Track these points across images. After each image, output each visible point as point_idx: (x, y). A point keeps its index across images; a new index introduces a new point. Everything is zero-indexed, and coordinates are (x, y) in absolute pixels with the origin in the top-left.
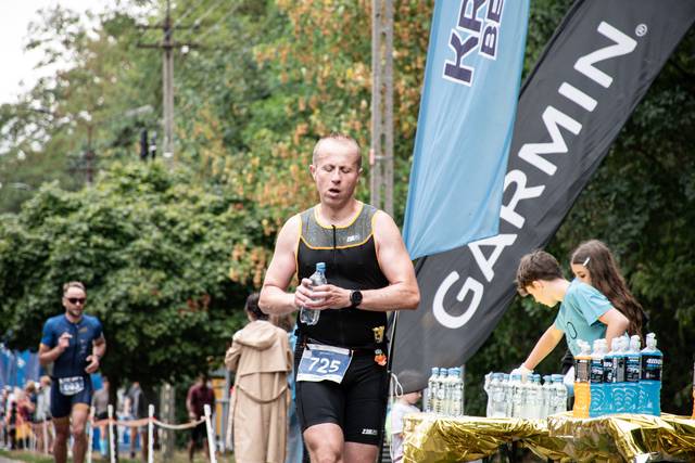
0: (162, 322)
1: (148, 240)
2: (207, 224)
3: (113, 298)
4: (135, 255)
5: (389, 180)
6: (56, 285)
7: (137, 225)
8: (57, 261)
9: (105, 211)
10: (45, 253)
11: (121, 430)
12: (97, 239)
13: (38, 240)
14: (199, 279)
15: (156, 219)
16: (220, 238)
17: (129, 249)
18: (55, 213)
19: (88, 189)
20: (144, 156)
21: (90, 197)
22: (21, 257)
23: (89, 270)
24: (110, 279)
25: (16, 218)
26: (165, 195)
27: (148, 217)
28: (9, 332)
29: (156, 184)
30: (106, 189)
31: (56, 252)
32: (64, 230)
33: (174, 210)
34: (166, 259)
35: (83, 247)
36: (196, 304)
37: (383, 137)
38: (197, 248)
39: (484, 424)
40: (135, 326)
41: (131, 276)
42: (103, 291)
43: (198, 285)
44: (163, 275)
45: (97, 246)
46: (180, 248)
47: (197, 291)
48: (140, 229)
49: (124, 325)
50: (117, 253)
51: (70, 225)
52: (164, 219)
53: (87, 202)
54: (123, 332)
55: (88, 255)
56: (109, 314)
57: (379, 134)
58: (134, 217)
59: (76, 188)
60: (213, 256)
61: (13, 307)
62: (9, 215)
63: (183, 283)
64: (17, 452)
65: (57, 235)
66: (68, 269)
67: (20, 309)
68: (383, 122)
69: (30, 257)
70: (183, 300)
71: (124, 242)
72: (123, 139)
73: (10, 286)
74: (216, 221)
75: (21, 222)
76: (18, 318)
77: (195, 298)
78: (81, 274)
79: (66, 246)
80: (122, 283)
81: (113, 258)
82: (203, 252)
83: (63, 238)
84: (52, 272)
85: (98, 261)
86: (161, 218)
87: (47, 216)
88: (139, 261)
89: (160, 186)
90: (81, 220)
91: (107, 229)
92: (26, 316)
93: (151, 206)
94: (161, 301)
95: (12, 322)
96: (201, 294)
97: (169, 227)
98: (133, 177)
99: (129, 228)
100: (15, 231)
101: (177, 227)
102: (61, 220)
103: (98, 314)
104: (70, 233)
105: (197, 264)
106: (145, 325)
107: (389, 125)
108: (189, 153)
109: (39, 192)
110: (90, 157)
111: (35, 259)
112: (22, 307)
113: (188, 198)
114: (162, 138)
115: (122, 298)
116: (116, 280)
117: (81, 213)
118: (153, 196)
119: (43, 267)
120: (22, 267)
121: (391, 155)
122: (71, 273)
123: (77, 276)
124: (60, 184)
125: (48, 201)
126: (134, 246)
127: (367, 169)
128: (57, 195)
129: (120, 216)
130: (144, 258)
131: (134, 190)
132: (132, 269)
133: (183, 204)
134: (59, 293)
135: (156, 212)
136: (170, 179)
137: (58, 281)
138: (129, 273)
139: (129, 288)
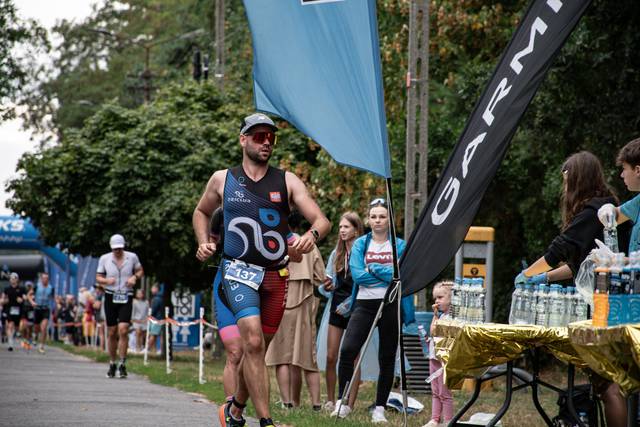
1: (200, 155)
3: (167, 208)
4: (188, 168)
5: (424, 102)
6: (115, 195)
7: (190, 141)
8: (116, 173)
9: (161, 127)
10: (106, 166)
11: (175, 329)
12: (153, 153)
13: (99, 153)
15: (208, 135)
17: (182, 163)
18: (114, 130)
19: (146, 106)
20: (197, 76)
21: (147, 113)
22: (84, 170)
23: (146, 182)
24: (165, 191)
25: (79, 133)
26: (216, 114)
27: (200, 134)
28: (73, 238)
29: (208, 103)
30: (163, 105)
31: (116, 164)
32: (123, 144)
33: (225, 127)
35: (141, 161)
37: (419, 61)
40: (188, 235)
41: (183, 188)
42: (159, 202)
45: (153, 160)
46: (230, 163)
48: (193, 145)
49: (178, 234)
50: (171, 167)
51: (128, 140)
52: (215, 135)
53: (145, 118)
54: (176, 241)
55: (145, 168)
56: (163, 223)
57: (415, 58)
58: (187, 134)
59: (135, 106)
61: (77, 215)
62: (73, 130)
64: (80, 348)
65: (117, 149)
66: (127, 181)
67: (83, 217)
68: (419, 47)
69: (92, 169)
71: (178, 156)
72: (178, 58)
73: (74, 195)
75: (84, 136)
76: (82, 226)
78: (138, 186)
79: (125, 159)
80: (176, 194)
81: (168, 171)
83: (122, 152)
85: (154, 174)
86: (212, 134)
87: (108, 131)
88: (192, 175)
89: (212, 105)
90: (139, 136)
91: (163, 144)
92: (88, 223)
93: (203, 124)
95: (76, 229)
97: (220, 143)
98: (187, 95)
99: (183, 144)
100: (77, 145)
101: (227, 144)
102: (121, 136)
103: (153, 222)
104: (129, 147)
107: (425, 50)
108: (239, 75)
109: (101, 108)
110: (147, 77)
111: (97, 171)
112: (84, 215)
113: (238, 117)
114: (214, 60)
115: (176, 208)
116: (171, 192)
117: (139, 129)
118: (205, 114)
119: (104, 178)
120: (84, 178)
121: (427, 78)
122: (130, 185)
123: (135, 187)
124: (119, 101)
125: (109, 117)
126: (187, 161)
127: (404, 91)
128: (117, 112)
129: (174, 132)
130: (196, 171)
131: (188, 109)
132: (185, 181)
133: (233, 122)
134: (119, 203)
135: (207, 129)
136: (221, 98)
137: (118, 192)
138: (182, 185)
139: (182, 199)
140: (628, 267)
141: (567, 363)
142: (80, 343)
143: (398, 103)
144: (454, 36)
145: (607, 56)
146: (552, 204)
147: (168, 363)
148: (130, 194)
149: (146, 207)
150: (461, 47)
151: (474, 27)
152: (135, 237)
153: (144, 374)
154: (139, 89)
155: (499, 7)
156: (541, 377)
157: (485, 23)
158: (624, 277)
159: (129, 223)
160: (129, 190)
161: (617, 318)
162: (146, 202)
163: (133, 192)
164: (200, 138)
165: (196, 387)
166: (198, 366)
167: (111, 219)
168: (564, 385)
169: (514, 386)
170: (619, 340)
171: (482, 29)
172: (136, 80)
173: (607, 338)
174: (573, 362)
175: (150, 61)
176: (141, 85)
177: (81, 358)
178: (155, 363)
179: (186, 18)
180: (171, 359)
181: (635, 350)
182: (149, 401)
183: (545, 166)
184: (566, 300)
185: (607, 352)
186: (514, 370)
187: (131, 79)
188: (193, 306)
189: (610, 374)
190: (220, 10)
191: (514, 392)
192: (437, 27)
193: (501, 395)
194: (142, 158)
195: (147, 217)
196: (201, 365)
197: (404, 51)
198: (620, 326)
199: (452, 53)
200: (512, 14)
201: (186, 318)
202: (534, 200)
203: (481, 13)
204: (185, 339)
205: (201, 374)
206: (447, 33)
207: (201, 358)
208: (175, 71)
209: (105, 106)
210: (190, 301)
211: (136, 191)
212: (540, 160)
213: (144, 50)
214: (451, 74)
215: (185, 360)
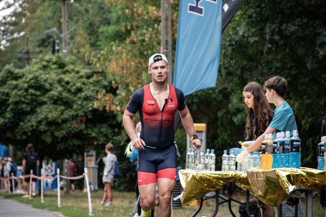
0: (63, 130)
1: (56, 91)
2: (84, 83)
3: (39, 119)
4: (50, 98)
6: (12, 113)
8: (12, 102)
9: (36, 78)
10: (7, 98)
12: (31, 91)
13: (4, 92)
14: (80, 110)
15: (60, 81)
16: (90, 90)
17: (47, 96)
18: (12, 79)
19: (27, 68)
20: (54, 52)
21: (28, 71)
23: (28, 106)
24: (38, 110)
26: (64, 70)
27: (56, 80)
29: (59, 65)
30: (36, 67)
31: (12, 97)
32: (16, 87)
33: (68, 77)
34: (64, 100)
35: (25, 95)
36: (79, 121)
38: (79, 95)
40: (50, 132)
41: (48, 108)
42: (35, 115)
43: (80, 112)
44: (63, 108)
45: (32, 94)
46: (72, 95)
47: (80, 115)
48: (52, 86)
50: (41, 98)
51: (19, 85)
52: (63, 81)
53: (27, 74)
54: (45, 135)
55: (27, 99)
56: (37, 126)
57: (165, 40)
58: (49, 81)
60: (87, 98)
63: (73, 111)
65: (13, 89)
66: (18, 105)
68: (167, 34)
70: (73, 119)
71: (45, 92)
72: (43, 43)
74: (88, 82)
77: (79, 118)
79: (17, 95)
80: (44, 111)
81: (40, 100)
82: (82, 97)
83: (15, 91)
84: (11, 107)
85: (32, 102)
87: (8, 80)
88: (52, 101)
90: (24, 82)
91: (37, 87)
93: (57, 75)
94: (62, 120)
96: (82, 116)
97: (66, 85)
98: (48, 61)
99: (47, 86)
101: (70, 85)
102: (15, 82)
103: (32, 126)
104: (19, 88)
105: (79, 102)
106: (55, 131)
107: (170, 36)
110: (27, 53)
111: (2, 101)
113: (75, 72)
114: (62, 43)
115: (44, 119)
116: (41, 110)
117: (24, 79)
118: (58, 71)
119: (6, 104)
121: (171, 50)
123: (22, 108)
124: (14, 65)
125: (8, 73)
126: (50, 94)
128: (12, 71)
129: (43, 80)
130: (54, 100)
131: (49, 68)
132: (49, 105)
133: (73, 74)
134: (14, 117)
135: (59, 78)
136: (66, 62)
139: (47, 114)
141: (245, 190)
146: (234, 112)
147: (42, 197)
149: (29, 119)
153: (29, 203)
159: (19, 127)
162: (28, 116)
163: (21, 111)
164: (56, 83)
165: (57, 209)
167: (10, 125)
168: (244, 201)
169: (219, 202)
172: (22, 54)
174: (248, 189)
175: (29, 45)
176: (24, 57)
179: (46, 23)
183: (230, 93)
186: (220, 195)
187: (19, 54)
188: (53, 168)
191: (220, 205)
195: (29, 124)
196: (59, 198)
202: (225, 110)
204: (50, 185)
205: (59, 202)
207: (59, 195)
208: (42, 49)
209: (6, 68)
210: (52, 165)
213: (26, 40)
215: (51, 196)
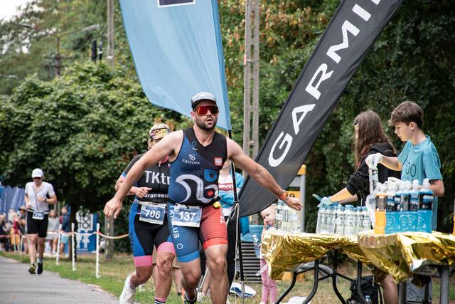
0: (106, 169)
1: (97, 114)
2: (135, 104)
3: (73, 152)
4: (88, 123)
5: (256, 76)
6: (36, 143)
7: (89, 104)
8: (36, 127)
9: (68, 94)
10: (28, 122)
11: (79, 239)
12: (63, 113)
13: (24, 113)
14: (130, 141)
15: (102, 100)
16: (144, 113)
17: (84, 120)
18: (35, 96)
19: (57, 79)
20: (94, 58)
21: (58, 85)
22: (13, 125)
23: (58, 133)
24: (71, 140)
25: (9, 99)
26: (108, 85)
27: (97, 99)
28: (5, 174)
29: (102, 76)
30: (70, 79)
31: (36, 120)
32: (41, 106)
33: (114, 94)
34: (108, 127)
35: (54, 118)
36: (128, 157)
37: (252, 47)
38: (129, 120)
39: (316, 238)
40: (87, 171)
41: (85, 137)
42: (67, 148)
43: (129, 144)
44: (106, 138)
45: (62, 118)
46: (118, 120)
47: (129, 149)
48: (91, 107)
49: (80, 170)
50: (76, 122)
51: (45, 103)
52: (107, 100)
53: (57, 88)
54: (80, 175)
55: (57, 123)
56: (70, 163)
57: (250, 45)
58: (87, 99)
59: (49, 79)
60: (139, 125)
61: (7, 157)
62: (4, 97)
63: (119, 143)
64: (10, 253)
65: (36, 110)
66: (44, 133)
67: (12, 159)
68: (252, 37)
69: (19, 125)
70: (120, 154)
71: (81, 115)
72: (80, 45)
73: (5, 143)
74: (142, 102)
75: (12, 101)
76: (11, 165)
77: (128, 153)
78: (52, 136)
79: (43, 117)
80: (79, 142)
81: (73, 126)
82: (132, 122)
83: (41, 111)
84: (34, 134)
85: (63, 128)
86: (105, 99)
87: (30, 97)
88: (91, 128)
89: (105, 78)
90: (52, 100)
91: (70, 106)
92: (16, 163)
93: (98, 92)
94: (105, 155)
95: (6, 167)
96: (131, 150)
97: (111, 106)
98: (87, 72)
99: (84, 106)
100: (8, 107)
101: (116, 106)
102: (39, 100)
103: (63, 162)
104: (45, 108)
105: (129, 131)
106: (95, 170)
107: (257, 38)
108: (124, 56)
109: (25, 81)
110: (58, 58)
111: (22, 126)
112: (13, 158)
113: (123, 87)
114: (106, 46)
115: (79, 152)
116: (75, 141)
117: (52, 96)
118: (100, 85)
119: (27, 131)
120: (13, 131)
121: (258, 59)
122: (46, 135)
123: (50, 137)
124: (38, 76)
125: (30, 87)
126: (87, 118)
127: (242, 68)
128: (37, 84)
129: (78, 97)
130: (94, 126)
131: (87, 81)
132: (86, 133)
133: (120, 90)
134: (38, 148)
135: (101, 96)
136: (112, 74)
137: (37, 141)
138: (84, 136)
139: (84, 146)
140: (399, 193)
141: (356, 260)
142: (10, 250)
143: (237, 77)
144: (277, 29)
145: (385, 43)
146: (347, 148)
147: (73, 263)
148: (46, 142)
149: (58, 151)
150: (282, 37)
151: (291, 23)
152: (49, 173)
153: (55, 271)
154: (52, 67)
155: (309, 9)
156: (339, 271)
157: (299, 20)
158: (396, 199)
159: (45, 163)
160: (45, 139)
161: (392, 228)
162: (57, 148)
163: (48, 141)
164: (96, 101)
165: (93, 280)
166: (95, 265)
167: (32, 160)
168: (354, 277)
169: (319, 277)
170: (393, 244)
171: (297, 25)
172: (50, 61)
173: (384, 242)
174: (361, 260)
175: (60, 47)
176: (53, 64)
177: (11, 260)
178: (63, 263)
179: (86, 16)
180: (76, 260)
181: (404, 251)
182: (60, 291)
183: (341, 121)
184: (356, 215)
185: (384, 252)
186: (320, 266)
187: (46, 60)
188: (91, 222)
189: (387, 268)
190: (111, 11)
191: (320, 282)
192: (265, 23)
193: (311, 284)
194: (54, 116)
195: (58, 159)
196: (97, 264)
197: (241, 39)
198: (394, 234)
199: (276, 41)
200: (317, 14)
201: (86, 231)
202: (334, 145)
203: (296, 14)
204: (86, 246)
205: (97, 270)
206: (272, 27)
207: (98, 260)
208: (78, 53)
209: (28, 79)
210: (89, 219)
211: (50, 140)
212: (338, 117)
213: (56, 39)
214: (275, 56)
215: (86, 261)
